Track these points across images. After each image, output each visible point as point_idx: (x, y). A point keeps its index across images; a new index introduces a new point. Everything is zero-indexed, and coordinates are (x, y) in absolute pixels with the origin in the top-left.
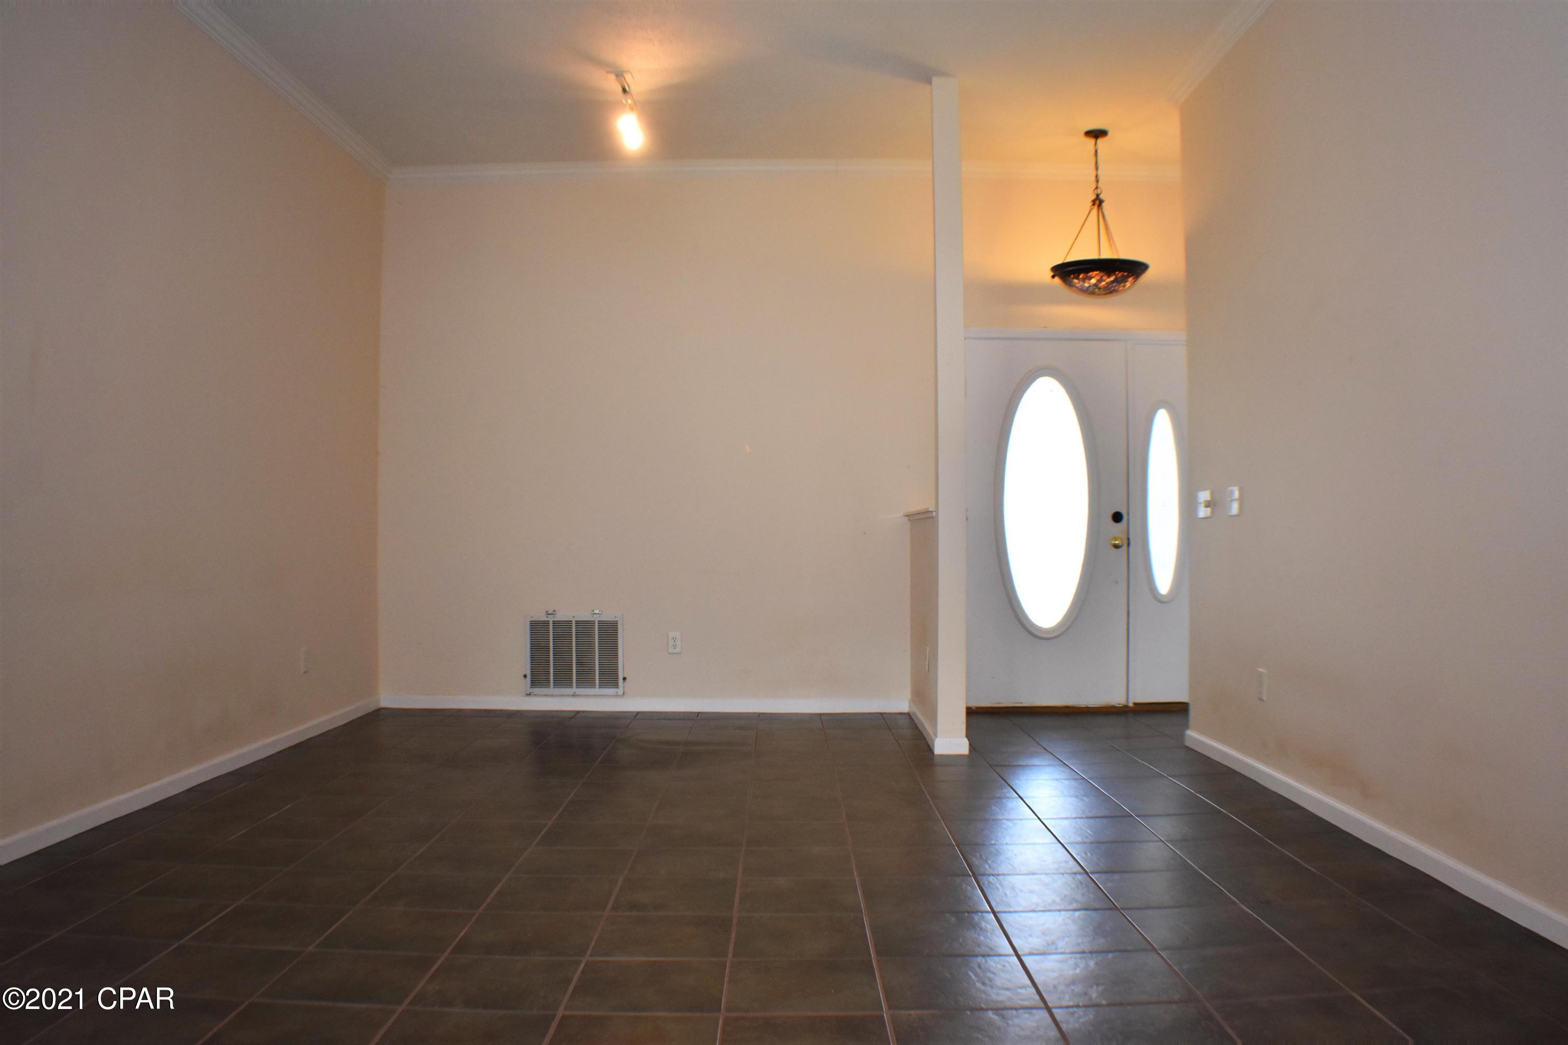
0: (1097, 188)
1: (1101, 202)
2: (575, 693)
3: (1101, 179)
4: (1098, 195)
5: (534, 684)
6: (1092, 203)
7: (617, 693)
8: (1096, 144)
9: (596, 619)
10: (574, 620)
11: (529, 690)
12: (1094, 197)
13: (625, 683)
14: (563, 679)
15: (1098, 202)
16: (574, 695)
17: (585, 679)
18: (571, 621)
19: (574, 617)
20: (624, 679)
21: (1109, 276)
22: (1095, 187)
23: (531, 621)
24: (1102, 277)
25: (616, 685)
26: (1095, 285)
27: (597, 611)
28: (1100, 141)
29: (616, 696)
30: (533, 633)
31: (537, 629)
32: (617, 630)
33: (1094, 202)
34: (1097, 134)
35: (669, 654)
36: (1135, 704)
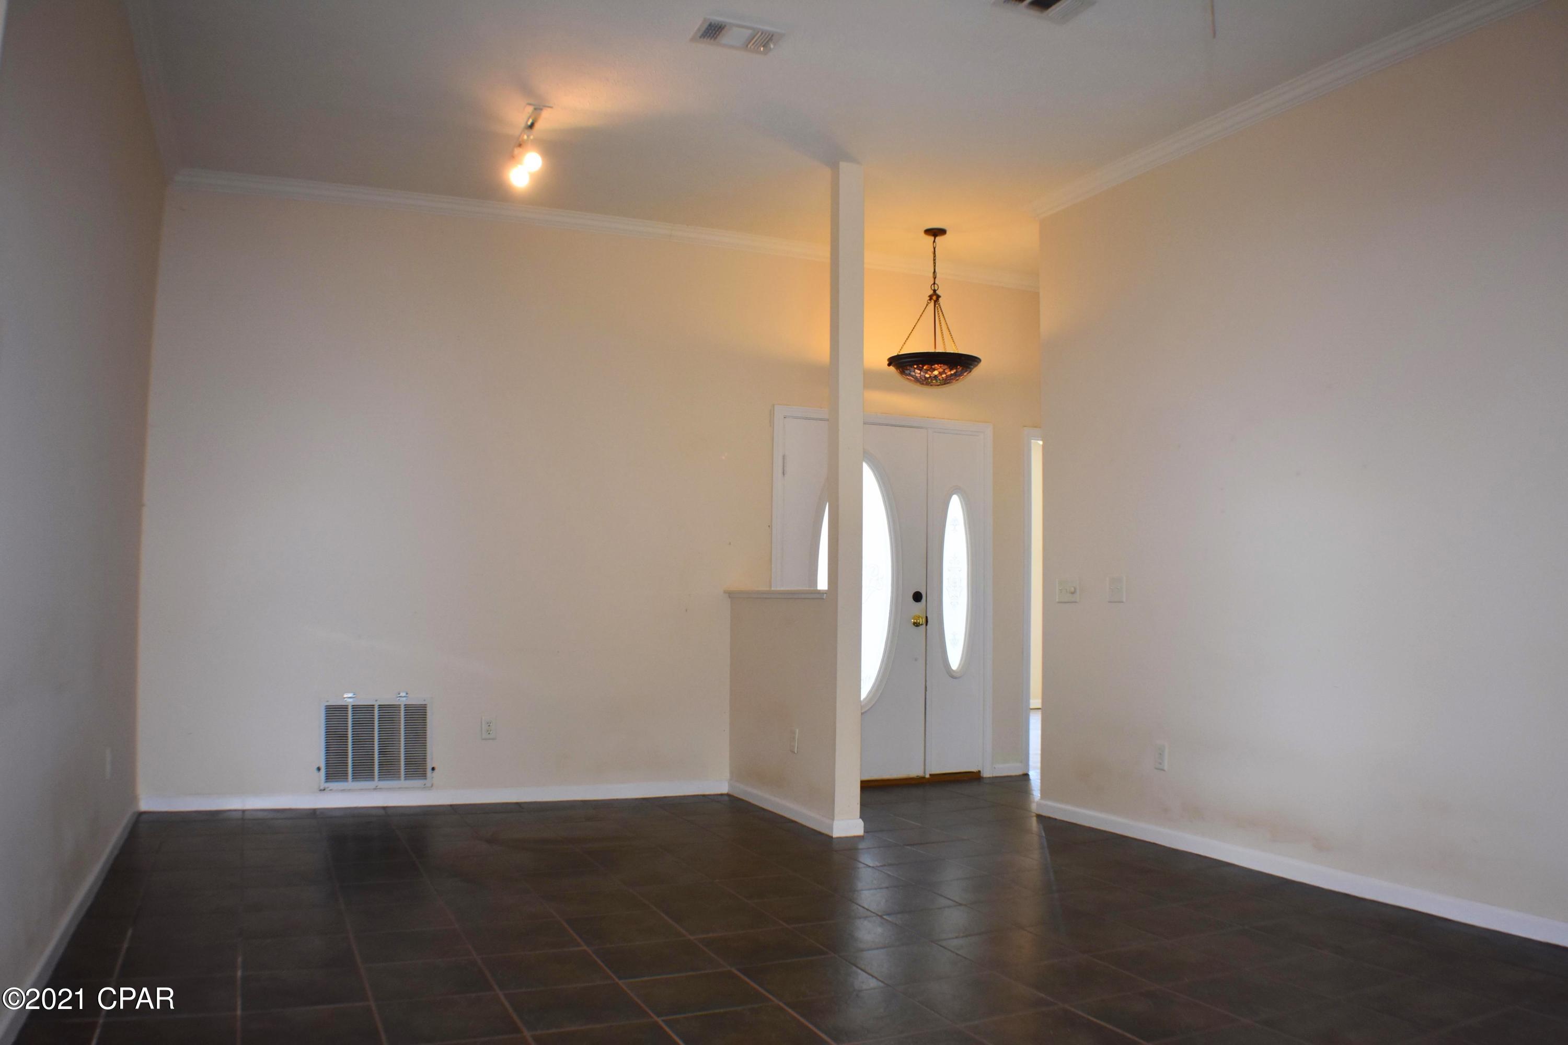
0: (934, 284)
1: (938, 297)
2: (377, 786)
3: (938, 276)
4: (935, 291)
5: (329, 777)
6: (929, 298)
7: (425, 785)
8: (934, 241)
9: (403, 702)
10: (376, 704)
11: (323, 785)
12: (931, 292)
13: (433, 774)
14: (363, 771)
15: (935, 297)
16: (376, 789)
17: (389, 770)
18: (373, 705)
19: (376, 701)
20: (433, 769)
21: (951, 370)
22: (933, 283)
23: (327, 706)
24: (944, 370)
25: (424, 775)
26: (936, 377)
27: (403, 694)
28: (938, 239)
29: (424, 788)
30: (328, 719)
31: (335, 713)
32: (426, 715)
33: (931, 297)
34: (936, 233)
35: (484, 739)
36: (930, 775)
